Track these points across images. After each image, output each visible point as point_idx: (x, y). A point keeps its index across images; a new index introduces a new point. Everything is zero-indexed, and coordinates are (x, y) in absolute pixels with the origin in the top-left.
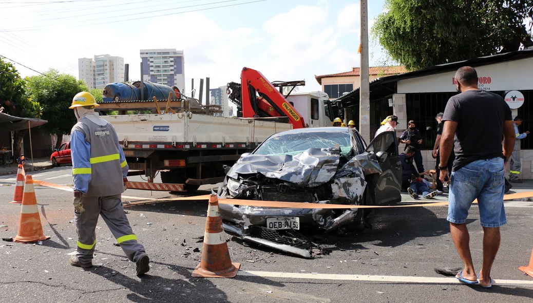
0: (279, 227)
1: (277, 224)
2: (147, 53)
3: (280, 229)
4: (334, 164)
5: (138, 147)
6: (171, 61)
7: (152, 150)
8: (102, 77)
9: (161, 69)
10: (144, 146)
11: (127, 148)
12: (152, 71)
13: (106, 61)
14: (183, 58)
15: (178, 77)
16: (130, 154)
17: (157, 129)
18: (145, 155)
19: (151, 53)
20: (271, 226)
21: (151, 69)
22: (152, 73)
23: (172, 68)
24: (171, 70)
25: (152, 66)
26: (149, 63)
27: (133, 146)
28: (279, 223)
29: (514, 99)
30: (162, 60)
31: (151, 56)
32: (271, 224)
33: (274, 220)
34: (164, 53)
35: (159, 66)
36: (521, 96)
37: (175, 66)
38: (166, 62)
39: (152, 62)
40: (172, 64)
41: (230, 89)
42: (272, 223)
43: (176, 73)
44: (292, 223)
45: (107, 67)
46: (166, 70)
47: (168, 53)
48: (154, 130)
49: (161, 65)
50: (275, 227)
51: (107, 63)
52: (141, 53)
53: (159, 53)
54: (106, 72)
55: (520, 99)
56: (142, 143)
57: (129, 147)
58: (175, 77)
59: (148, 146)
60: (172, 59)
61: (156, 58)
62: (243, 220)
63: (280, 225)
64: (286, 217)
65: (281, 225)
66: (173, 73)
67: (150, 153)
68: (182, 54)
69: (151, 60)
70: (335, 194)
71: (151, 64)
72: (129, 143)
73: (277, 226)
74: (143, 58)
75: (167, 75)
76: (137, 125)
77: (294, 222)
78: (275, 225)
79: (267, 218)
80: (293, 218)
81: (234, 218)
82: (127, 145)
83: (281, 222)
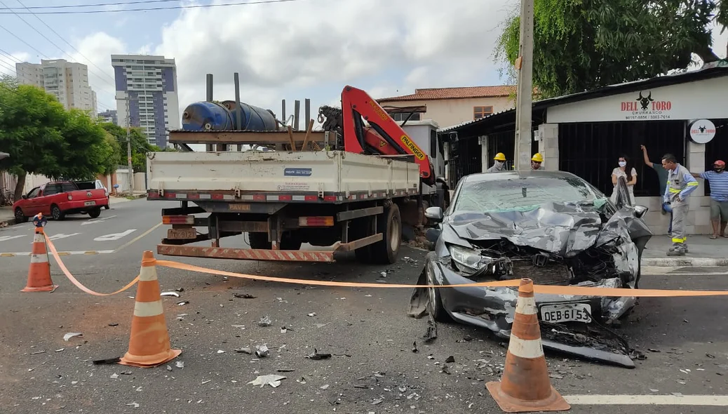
0: (558, 319)
1: (555, 314)
2: (122, 61)
3: (559, 321)
4: (594, 224)
5: (259, 199)
6: (158, 73)
7: (284, 203)
8: (56, 91)
9: (144, 83)
10: (269, 198)
11: (239, 200)
12: (131, 85)
13: (60, 69)
14: (175, 70)
15: (168, 95)
16: (243, 209)
17: (288, 172)
18: (271, 211)
19: (128, 61)
20: (548, 318)
21: (129, 82)
22: (130, 88)
23: (160, 83)
24: (159, 86)
25: (131, 79)
26: (125, 74)
27: (250, 198)
28: (557, 312)
29: (702, 130)
30: (144, 71)
31: (129, 64)
32: (547, 315)
33: (551, 309)
34: (147, 62)
35: (141, 79)
36: (712, 126)
37: (164, 81)
38: (150, 74)
39: (130, 73)
40: (160, 77)
41: (323, 115)
42: (548, 313)
43: (164, 91)
44: (575, 313)
45: (63, 78)
46: (150, 85)
47: (153, 62)
48: (286, 174)
49: (144, 77)
50: (552, 320)
51: (63, 72)
52: (113, 60)
53: (140, 61)
54: (60, 84)
55: (711, 131)
56: (265, 193)
57: (242, 198)
58: (164, 96)
59: (276, 198)
60: (160, 71)
61: (135, 68)
62: (505, 310)
63: (559, 317)
64: (567, 303)
65: (560, 315)
66: (160, 89)
67: (278, 208)
68: (174, 63)
69: (128, 70)
70: (618, 268)
71: (129, 76)
72: (243, 192)
73: (556, 317)
74: (116, 67)
75: (151, 91)
76: (255, 166)
77: (578, 311)
78: (552, 316)
79: (541, 306)
80: (576, 305)
81: (487, 307)
82: (239, 195)
83: (560, 312)
